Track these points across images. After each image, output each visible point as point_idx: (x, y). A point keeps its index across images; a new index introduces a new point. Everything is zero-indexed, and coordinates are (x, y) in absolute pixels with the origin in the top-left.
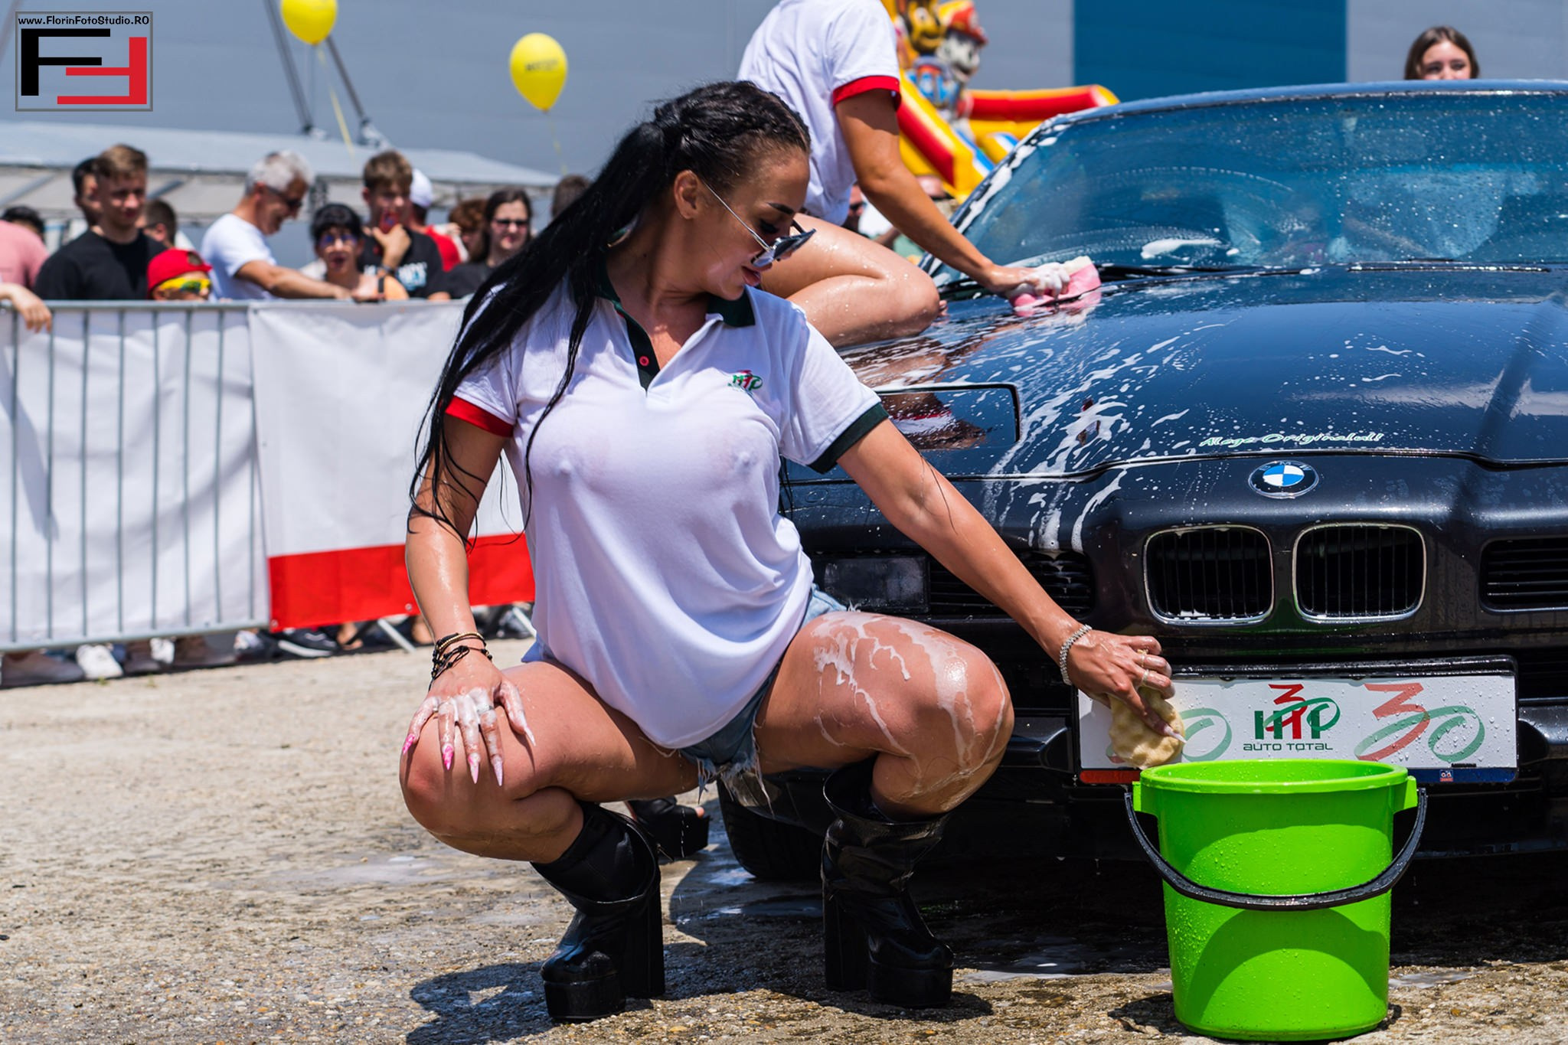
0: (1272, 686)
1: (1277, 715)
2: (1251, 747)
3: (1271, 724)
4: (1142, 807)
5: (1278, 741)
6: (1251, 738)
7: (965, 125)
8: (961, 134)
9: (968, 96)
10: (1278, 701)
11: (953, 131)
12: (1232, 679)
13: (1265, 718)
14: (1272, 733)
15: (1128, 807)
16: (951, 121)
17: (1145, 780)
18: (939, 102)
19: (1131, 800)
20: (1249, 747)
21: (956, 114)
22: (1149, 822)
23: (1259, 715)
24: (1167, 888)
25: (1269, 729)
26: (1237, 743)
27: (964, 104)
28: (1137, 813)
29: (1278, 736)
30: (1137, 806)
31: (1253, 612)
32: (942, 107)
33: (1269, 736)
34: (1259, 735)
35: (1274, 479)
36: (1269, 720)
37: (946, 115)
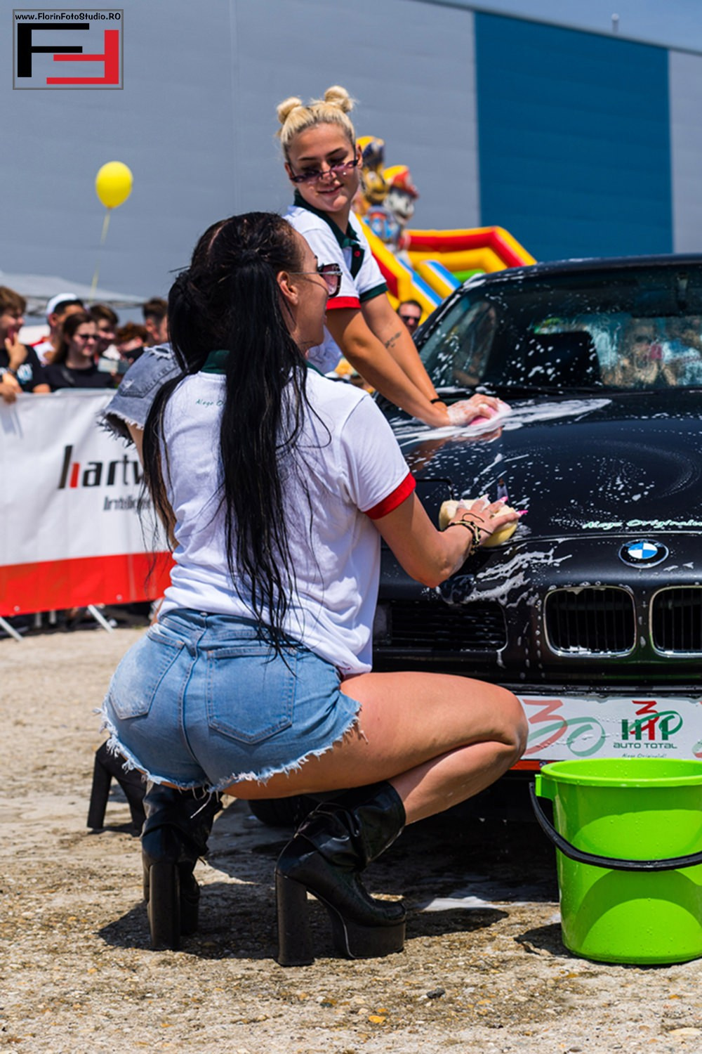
0: (635, 702)
1: (638, 723)
2: (620, 745)
3: (634, 729)
4: (542, 793)
5: (638, 741)
6: (620, 740)
7: (405, 255)
8: (402, 261)
9: (407, 234)
10: (638, 713)
11: (397, 260)
12: (606, 697)
13: (629, 725)
14: (634, 736)
15: (531, 793)
16: (395, 252)
17: (544, 774)
18: (386, 238)
19: (534, 787)
20: (618, 745)
21: (399, 247)
22: (547, 805)
23: (625, 723)
24: (560, 854)
25: (632, 733)
26: (609, 743)
27: (404, 240)
28: (538, 798)
29: (638, 737)
30: (538, 793)
31: (621, 649)
32: (388, 242)
33: (632, 738)
34: (625, 737)
35: (636, 553)
36: (632, 727)
37: (391, 248)
